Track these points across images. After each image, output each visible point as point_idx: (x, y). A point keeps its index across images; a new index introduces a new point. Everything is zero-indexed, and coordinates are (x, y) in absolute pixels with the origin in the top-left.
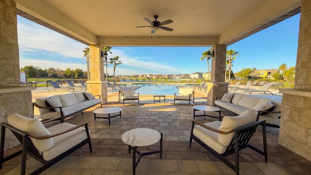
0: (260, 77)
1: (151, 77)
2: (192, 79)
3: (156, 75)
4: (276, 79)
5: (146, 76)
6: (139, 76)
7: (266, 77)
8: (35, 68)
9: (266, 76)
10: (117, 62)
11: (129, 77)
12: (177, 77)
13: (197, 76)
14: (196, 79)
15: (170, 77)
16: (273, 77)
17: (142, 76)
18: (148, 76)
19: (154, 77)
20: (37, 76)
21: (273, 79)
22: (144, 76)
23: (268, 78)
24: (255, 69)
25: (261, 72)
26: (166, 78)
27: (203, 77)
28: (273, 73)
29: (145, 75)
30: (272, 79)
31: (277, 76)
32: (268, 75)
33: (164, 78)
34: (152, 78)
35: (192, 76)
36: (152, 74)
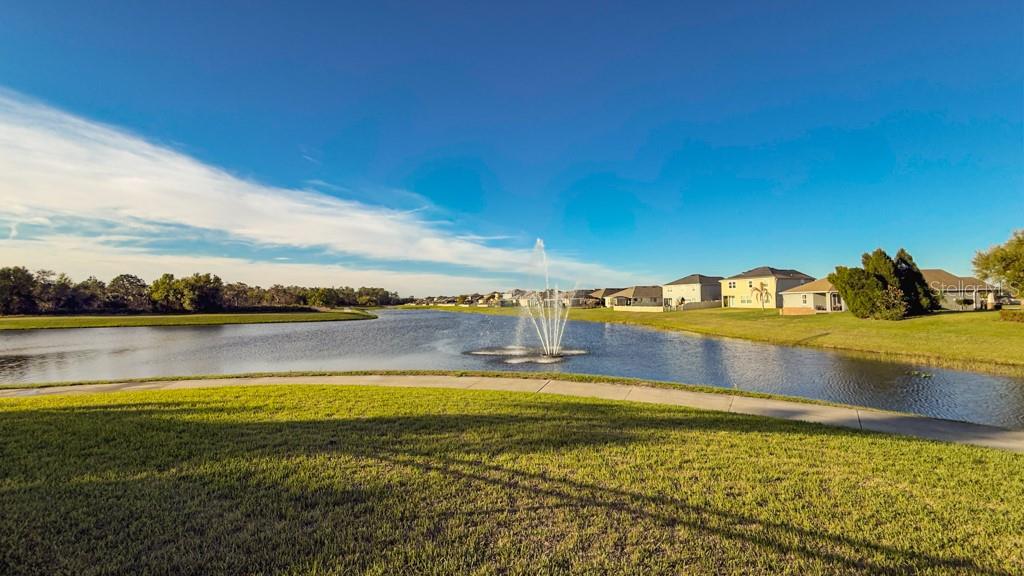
2: (674, 304)
5: (501, 296)
6: (482, 297)
11: (449, 302)
13: (693, 293)
14: (692, 307)
18: (507, 297)
27: (724, 294)
29: (496, 296)
35: (673, 294)
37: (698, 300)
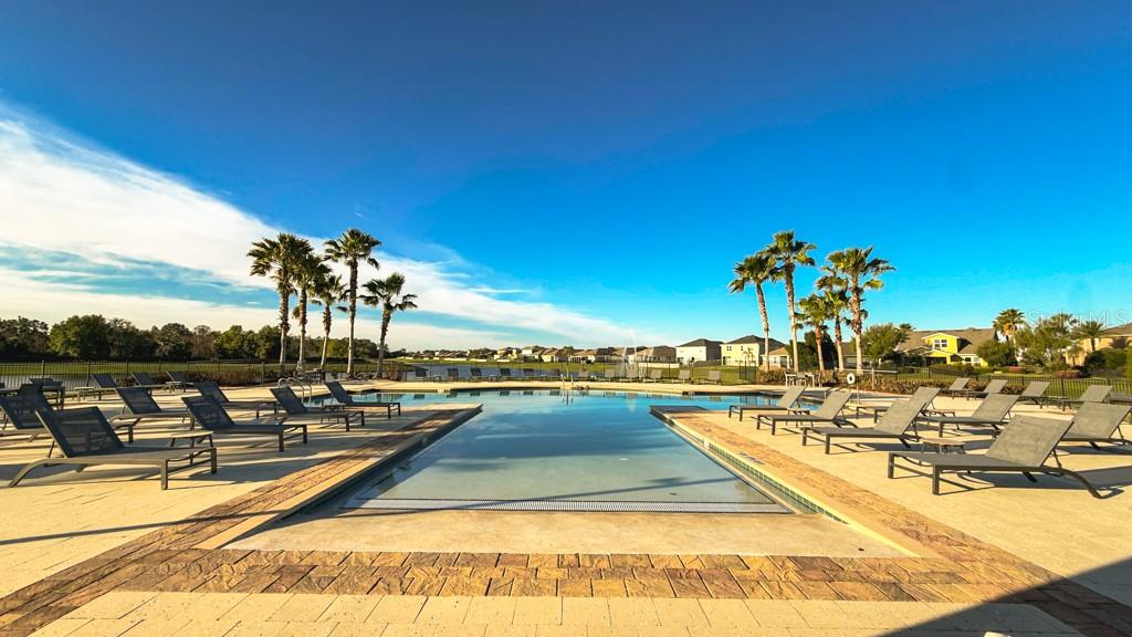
0: (932, 356)
1: (537, 357)
2: (685, 362)
3: (554, 349)
4: (991, 363)
5: (519, 352)
6: (495, 352)
7: (954, 358)
8: (108, 325)
9: (956, 352)
10: (396, 299)
11: (458, 356)
12: (631, 357)
13: (700, 354)
14: (699, 364)
15: (605, 355)
16: (980, 356)
17: (506, 354)
18: (528, 353)
19: (546, 358)
20: (114, 353)
21: (983, 363)
22: (511, 352)
23: (964, 362)
24: (906, 327)
25: (932, 340)
26: (589, 362)
27: (723, 355)
28: (977, 342)
29: (514, 351)
30: (976, 365)
31: (994, 354)
32: (959, 350)
33: (583, 359)
34: (542, 360)
35: (686, 354)
36: (541, 346)
37: (704, 359)
